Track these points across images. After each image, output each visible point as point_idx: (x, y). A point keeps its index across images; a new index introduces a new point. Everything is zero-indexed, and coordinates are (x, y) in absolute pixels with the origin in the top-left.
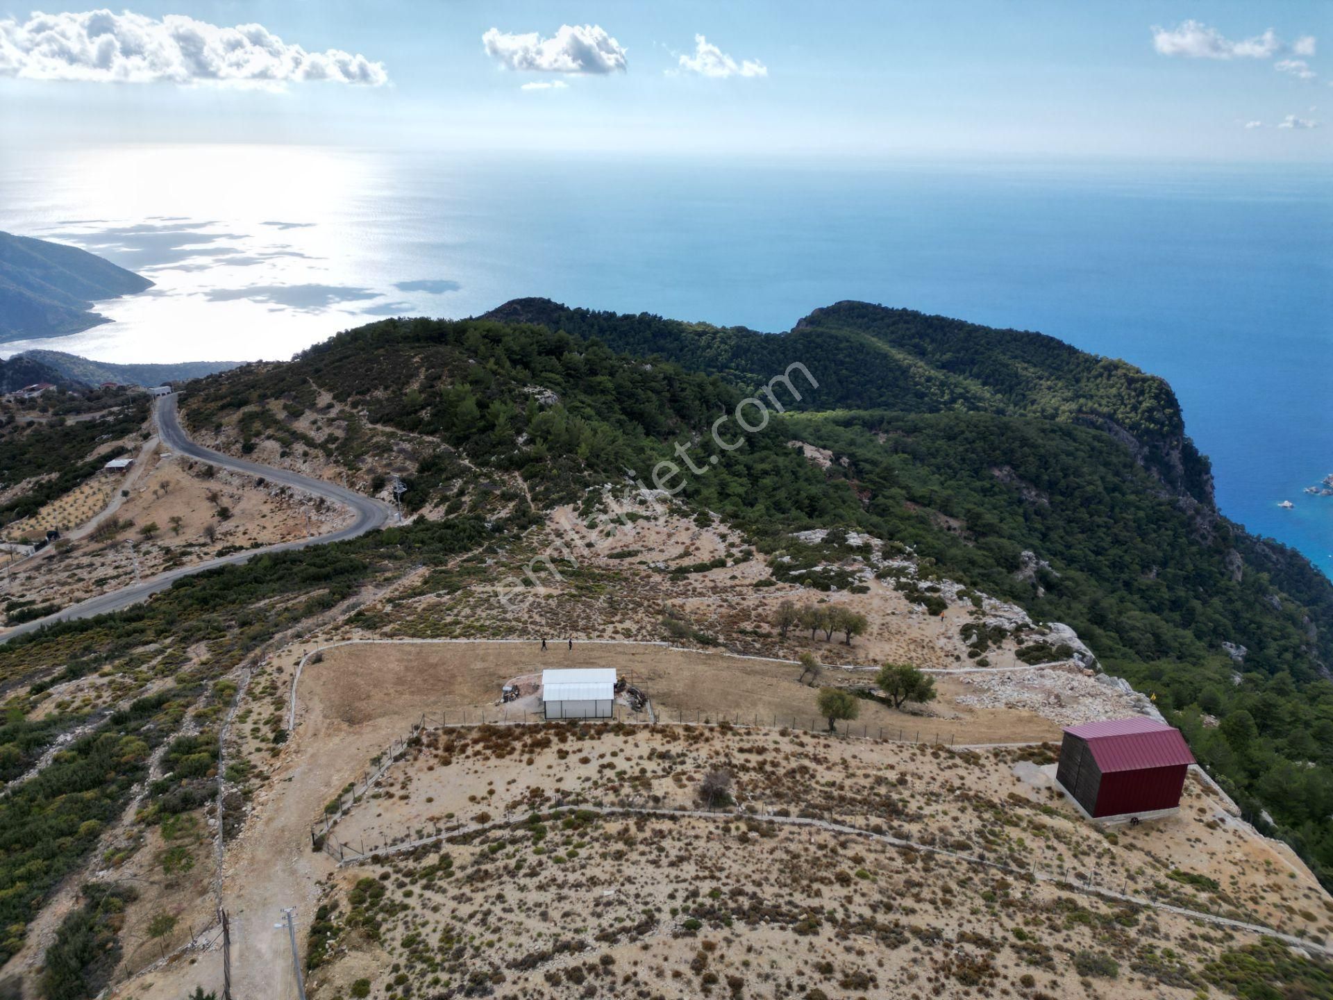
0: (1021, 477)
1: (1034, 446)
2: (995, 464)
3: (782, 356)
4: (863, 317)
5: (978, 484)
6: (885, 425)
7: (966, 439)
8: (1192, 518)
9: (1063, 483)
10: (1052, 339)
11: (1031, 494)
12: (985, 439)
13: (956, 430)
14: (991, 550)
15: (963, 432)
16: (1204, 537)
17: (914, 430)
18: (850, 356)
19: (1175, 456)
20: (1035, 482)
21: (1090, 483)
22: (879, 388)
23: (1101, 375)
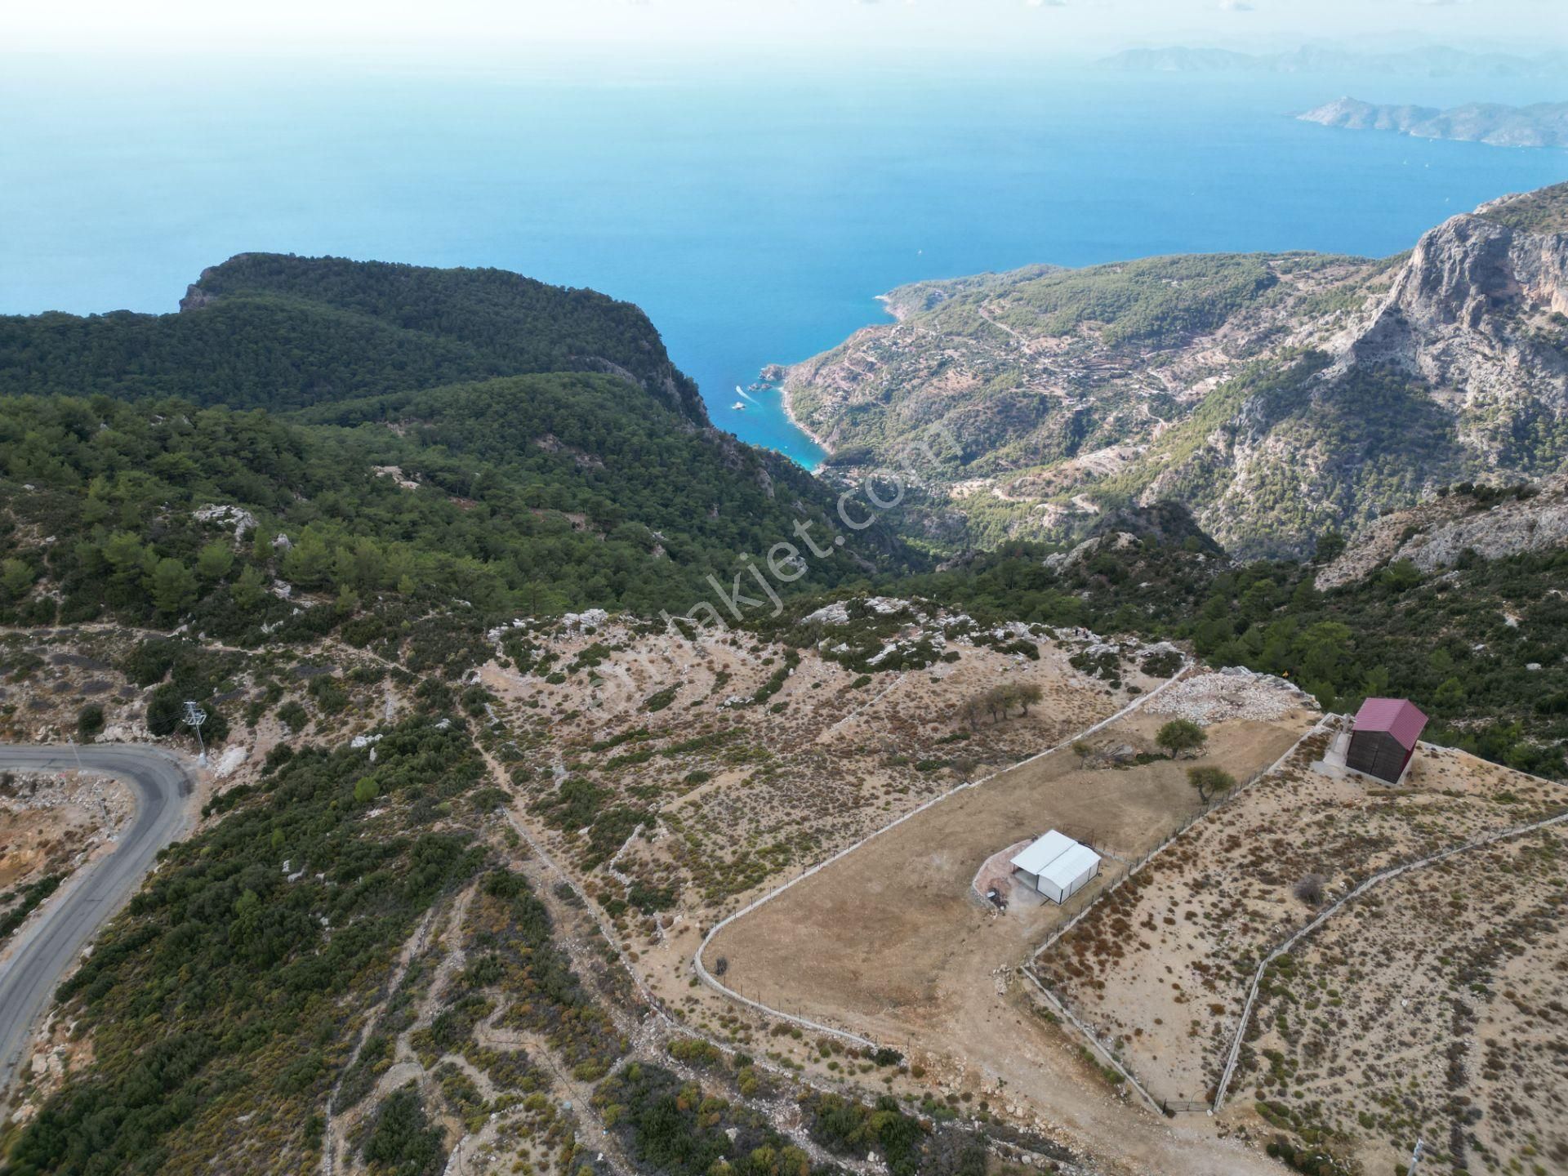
0: (569, 444)
1: (567, 406)
2: (537, 435)
3: (200, 344)
4: (280, 273)
5: (530, 462)
6: (391, 414)
7: (496, 412)
8: (720, 446)
9: (610, 442)
10: (511, 274)
11: (584, 461)
12: (515, 408)
13: (481, 404)
14: (627, 538)
15: (490, 406)
16: (734, 463)
17: (431, 414)
18: (294, 329)
19: (670, 383)
20: (583, 446)
21: (634, 434)
22: (347, 365)
23: (575, 309)
